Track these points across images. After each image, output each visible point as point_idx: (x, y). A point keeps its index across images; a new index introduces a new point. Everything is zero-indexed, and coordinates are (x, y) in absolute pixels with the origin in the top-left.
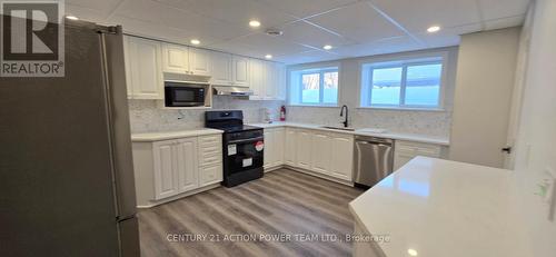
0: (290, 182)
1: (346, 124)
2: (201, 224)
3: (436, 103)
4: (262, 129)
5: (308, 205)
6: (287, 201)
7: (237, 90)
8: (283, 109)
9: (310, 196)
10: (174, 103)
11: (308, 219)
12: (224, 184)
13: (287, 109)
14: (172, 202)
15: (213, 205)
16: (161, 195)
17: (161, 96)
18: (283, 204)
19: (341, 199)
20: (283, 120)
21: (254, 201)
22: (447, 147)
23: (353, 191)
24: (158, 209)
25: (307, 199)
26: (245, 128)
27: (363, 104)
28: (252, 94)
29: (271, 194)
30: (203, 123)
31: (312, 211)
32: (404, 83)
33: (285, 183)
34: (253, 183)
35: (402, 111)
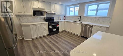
0: (65, 35)
1: (80, 21)
2: (41, 45)
3: (106, 15)
4: (58, 22)
5: (68, 41)
6: (63, 40)
7: (53, 12)
8: (65, 17)
9: (69, 39)
10: (35, 16)
11: (67, 45)
12: (49, 35)
13: (66, 17)
14: (36, 39)
15: (45, 40)
16: (33, 37)
17: (32, 14)
18: (62, 40)
19: (77, 40)
20: (65, 19)
21: (55, 39)
22: (109, 28)
23: (80, 38)
24: (33, 40)
25: (68, 39)
26: (55, 22)
27: (85, 15)
28: (56, 13)
29: (60, 38)
30: (44, 20)
31: (69, 43)
32: (97, 10)
33: (64, 35)
34: (56, 35)
35: (96, 17)
